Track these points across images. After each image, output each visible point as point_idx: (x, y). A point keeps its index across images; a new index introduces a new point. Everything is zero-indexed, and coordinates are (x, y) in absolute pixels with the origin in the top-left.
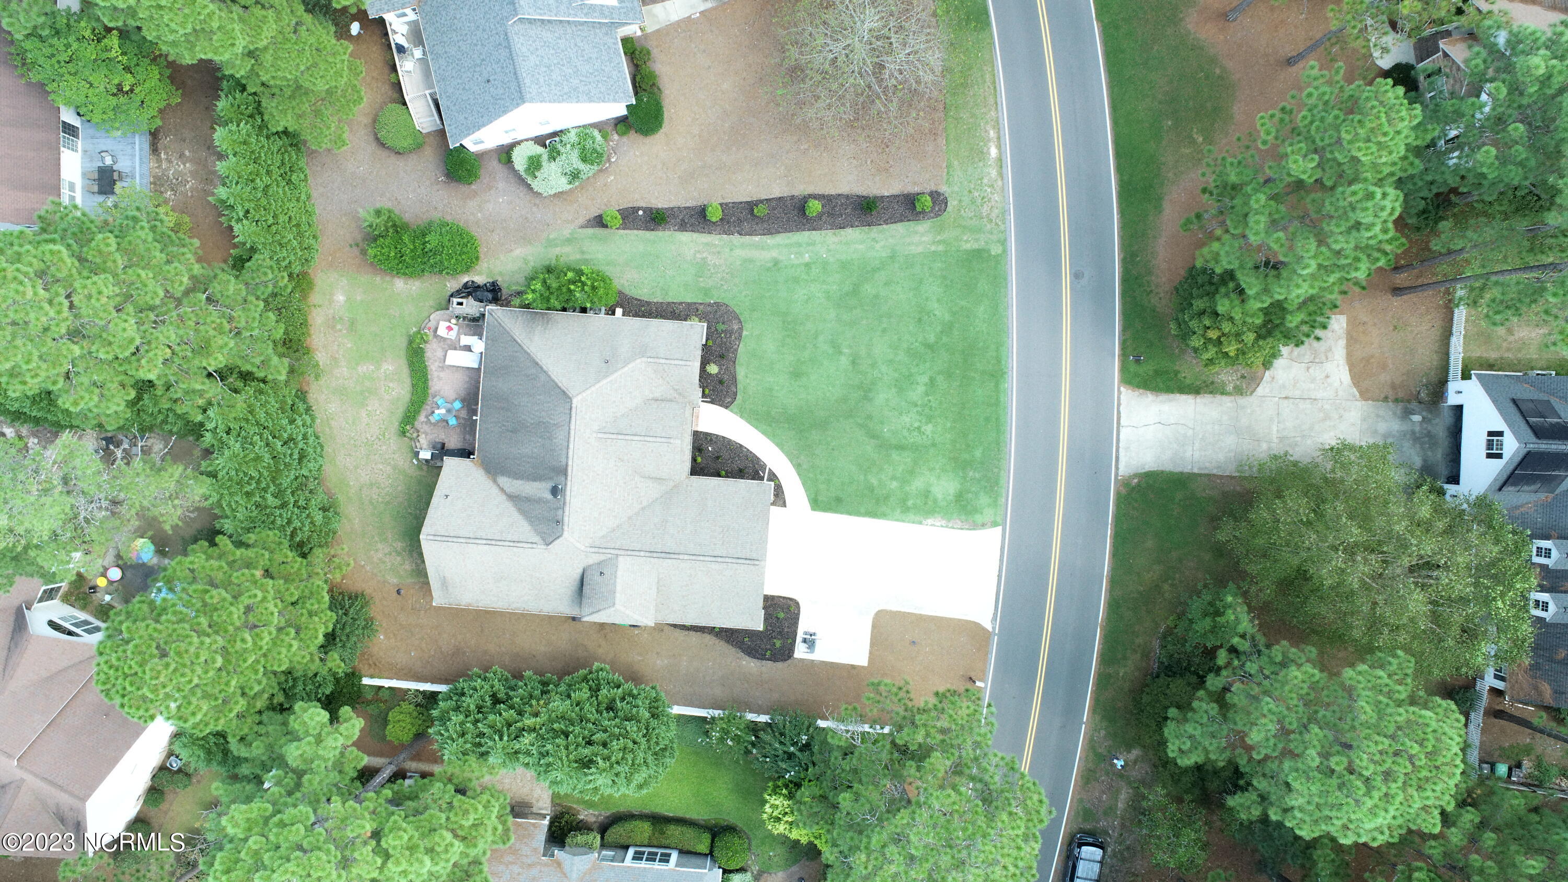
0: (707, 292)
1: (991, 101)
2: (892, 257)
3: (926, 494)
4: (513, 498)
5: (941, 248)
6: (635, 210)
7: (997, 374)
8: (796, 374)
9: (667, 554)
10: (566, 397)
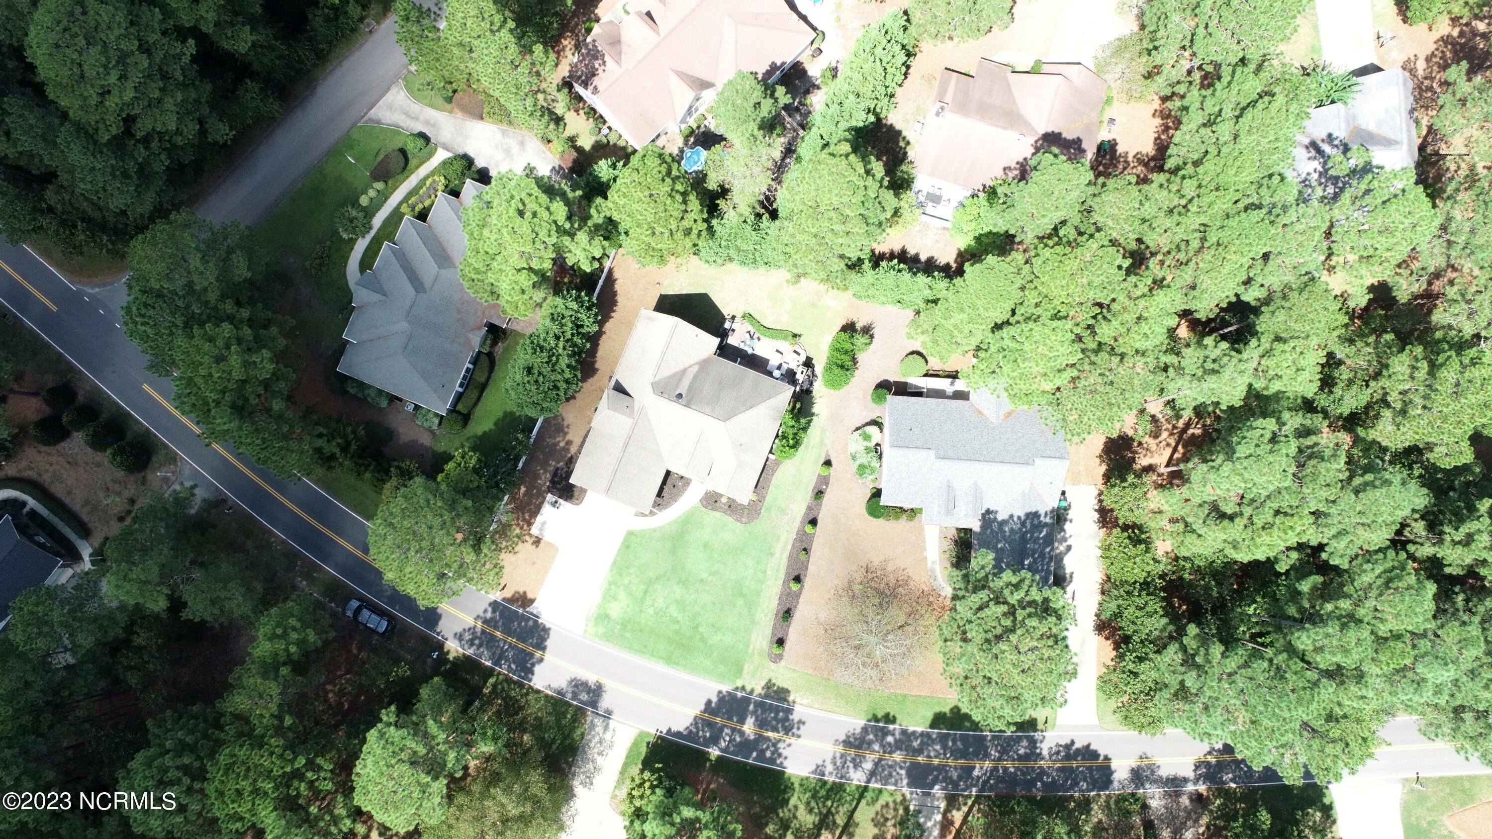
0: (769, 509)
1: (824, 707)
2: (753, 622)
3: (615, 598)
4: (685, 371)
5: (750, 651)
6: (827, 484)
7: (669, 660)
8: (706, 546)
9: (626, 446)
10: (727, 419)
